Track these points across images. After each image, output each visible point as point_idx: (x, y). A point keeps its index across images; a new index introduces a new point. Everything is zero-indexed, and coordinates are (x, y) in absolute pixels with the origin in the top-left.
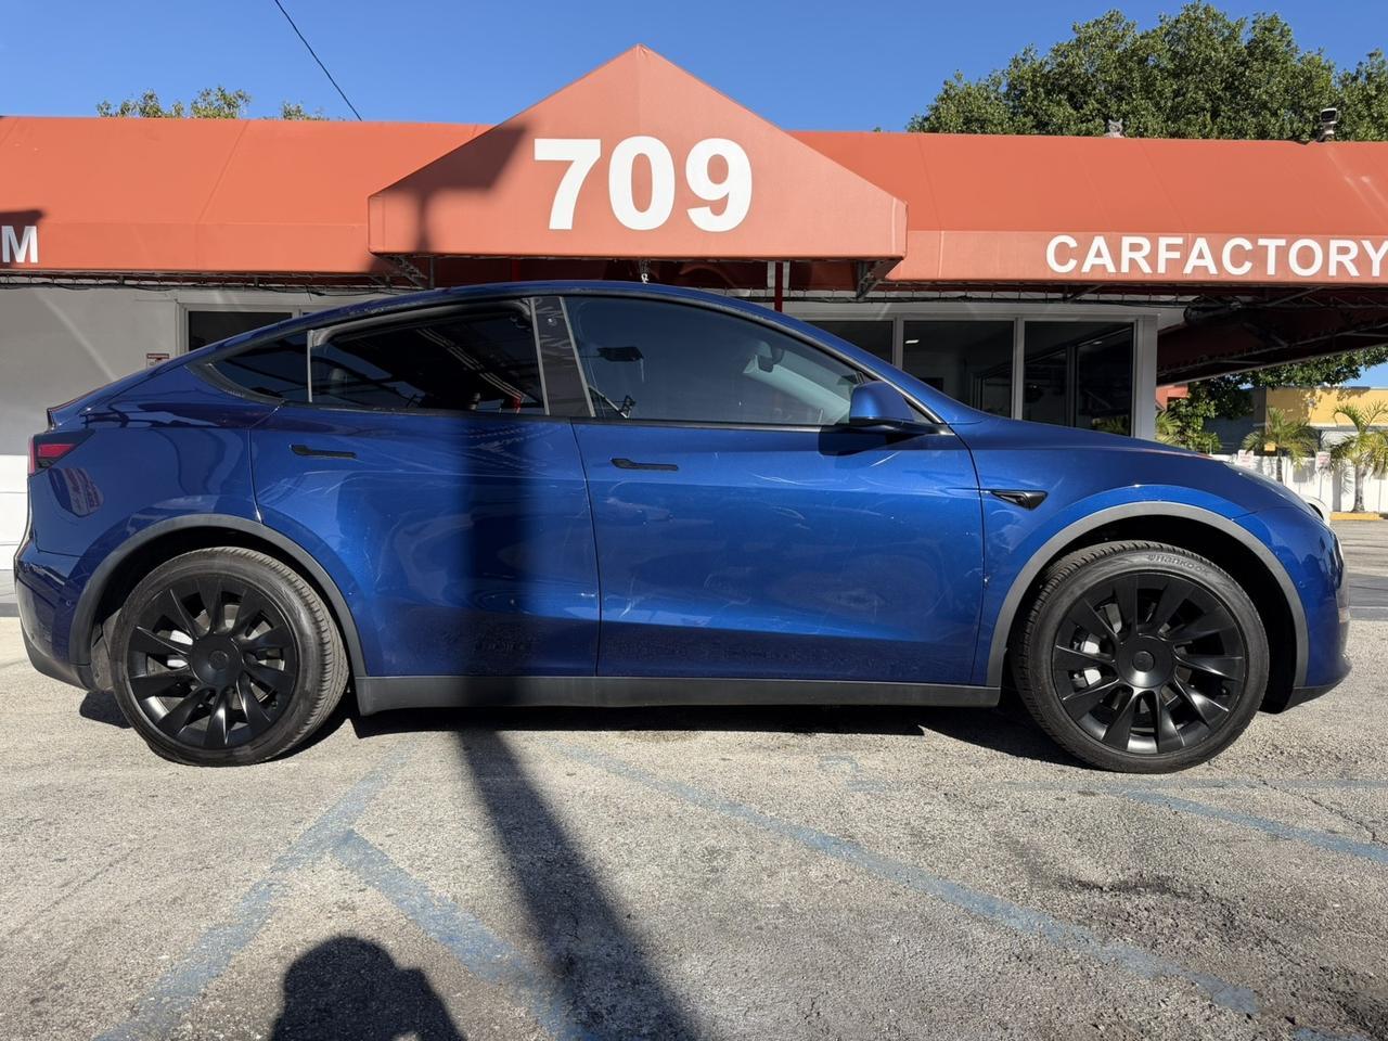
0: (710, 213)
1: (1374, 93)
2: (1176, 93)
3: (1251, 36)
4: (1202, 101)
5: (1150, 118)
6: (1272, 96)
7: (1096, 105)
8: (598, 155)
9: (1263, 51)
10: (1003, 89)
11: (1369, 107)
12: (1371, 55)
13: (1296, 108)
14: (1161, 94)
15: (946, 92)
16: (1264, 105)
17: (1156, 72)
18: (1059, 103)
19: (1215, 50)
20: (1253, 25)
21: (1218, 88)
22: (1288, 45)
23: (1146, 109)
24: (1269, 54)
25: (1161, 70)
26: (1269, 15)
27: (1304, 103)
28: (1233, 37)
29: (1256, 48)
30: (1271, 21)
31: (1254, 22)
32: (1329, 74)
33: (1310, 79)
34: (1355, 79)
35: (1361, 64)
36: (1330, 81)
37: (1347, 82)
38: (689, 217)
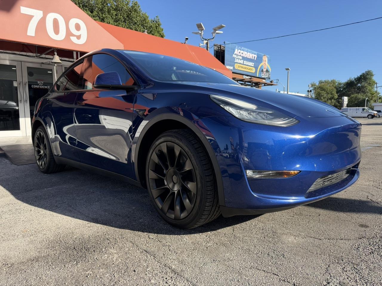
0: (76, 38)
1: (157, 26)
2: (116, 15)
3: (132, 5)
5: (110, 20)
6: (137, 21)
7: (97, 13)
8: (42, 16)
9: (134, 9)
12: (156, 17)
13: (142, 25)
14: (112, 14)
16: (136, 23)
17: (111, 8)
19: (125, 6)
21: (125, 16)
22: (140, 9)
23: (109, 17)
24: (135, 11)
25: (112, 8)
27: (144, 25)
28: (128, 4)
29: (133, 8)
30: (136, 2)
31: (132, 2)
32: (149, 19)
33: (145, 19)
34: (153, 21)
35: (154, 18)
36: (149, 21)
37: (152, 22)
38: (70, 38)
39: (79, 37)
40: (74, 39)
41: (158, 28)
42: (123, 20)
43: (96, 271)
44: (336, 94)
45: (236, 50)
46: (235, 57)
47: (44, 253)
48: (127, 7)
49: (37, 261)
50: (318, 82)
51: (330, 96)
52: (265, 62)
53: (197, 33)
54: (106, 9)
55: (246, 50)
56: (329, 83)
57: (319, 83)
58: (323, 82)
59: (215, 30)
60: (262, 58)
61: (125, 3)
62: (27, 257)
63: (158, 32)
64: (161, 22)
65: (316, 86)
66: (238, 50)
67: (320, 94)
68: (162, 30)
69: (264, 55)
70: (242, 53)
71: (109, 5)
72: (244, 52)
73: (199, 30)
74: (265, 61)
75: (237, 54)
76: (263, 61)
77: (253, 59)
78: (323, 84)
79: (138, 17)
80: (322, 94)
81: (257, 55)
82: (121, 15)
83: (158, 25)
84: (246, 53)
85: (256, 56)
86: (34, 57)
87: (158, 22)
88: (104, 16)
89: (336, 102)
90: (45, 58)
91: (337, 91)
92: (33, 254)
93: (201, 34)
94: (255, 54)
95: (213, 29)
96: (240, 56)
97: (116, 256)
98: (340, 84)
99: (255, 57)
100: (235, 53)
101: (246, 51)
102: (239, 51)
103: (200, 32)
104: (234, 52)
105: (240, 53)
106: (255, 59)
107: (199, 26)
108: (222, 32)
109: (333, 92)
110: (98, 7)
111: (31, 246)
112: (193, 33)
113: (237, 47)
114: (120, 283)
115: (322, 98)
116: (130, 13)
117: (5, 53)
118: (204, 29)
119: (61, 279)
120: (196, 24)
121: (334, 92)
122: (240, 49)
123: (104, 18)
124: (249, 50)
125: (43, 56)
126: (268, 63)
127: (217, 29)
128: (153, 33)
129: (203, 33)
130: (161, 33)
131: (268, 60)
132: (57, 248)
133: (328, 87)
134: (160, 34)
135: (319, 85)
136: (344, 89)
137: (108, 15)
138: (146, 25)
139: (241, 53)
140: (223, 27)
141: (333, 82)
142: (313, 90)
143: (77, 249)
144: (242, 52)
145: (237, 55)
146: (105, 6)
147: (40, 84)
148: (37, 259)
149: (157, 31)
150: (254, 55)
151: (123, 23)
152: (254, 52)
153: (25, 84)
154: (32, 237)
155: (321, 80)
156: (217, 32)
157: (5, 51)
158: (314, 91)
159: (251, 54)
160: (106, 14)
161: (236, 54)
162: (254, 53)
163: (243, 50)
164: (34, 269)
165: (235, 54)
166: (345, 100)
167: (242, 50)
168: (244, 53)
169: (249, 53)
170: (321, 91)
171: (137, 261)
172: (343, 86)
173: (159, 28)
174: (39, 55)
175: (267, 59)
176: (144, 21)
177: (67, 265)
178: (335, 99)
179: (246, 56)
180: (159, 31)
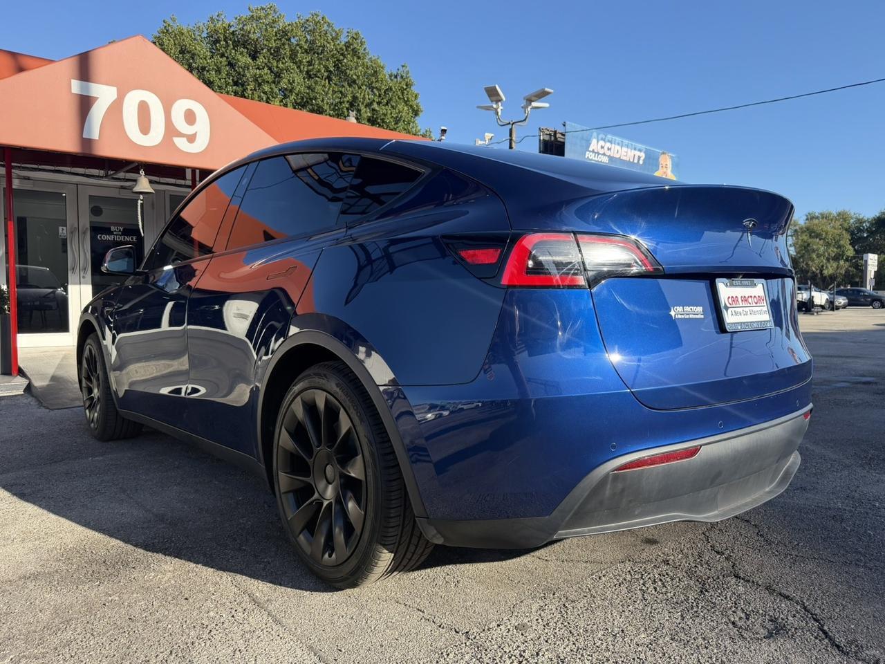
0: (186, 141)
1: (405, 87)
2: (310, 63)
3: (346, 40)
4: (323, 71)
5: (296, 75)
6: (358, 77)
8: (116, 97)
9: (351, 49)
10: (204, 35)
11: (403, 93)
12: (403, 66)
14: (301, 62)
15: (165, 27)
16: (354, 82)
17: (298, 48)
18: (241, 53)
19: (329, 43)
20: (347, 34)
21: (331, 65)
22: (364, 50)
24: (355, 52)
25: (301, 48)
26: (355, 31)
27: (373, 85)
28: (336, 38)
29: (349, 47)
30: (356, 34)
31: (348, 32)
32: (385, 72)
33: (376, 72)
34: (396, 77)
35: (398, 69)
36: (385, 76)
37: (393, 78)
38: (173, 142)
39: (191, 139)
40: (181, 143)
41: (405, 91)
42: (326, 74)
43: (125, 597)
44: (851, 247)
45: (594, 141)
46: (590, 158)
47: (50, 567)
48: (334, 45)
49: (36, 578)
50: (805, 218)
51: (834, 252)
52: (665, 170)
53: (488, 108)
54: (286, 51)
55: (617, 141)
56: (832, 220)
57: (807, 219)
58: (817, 218)
59: (530, 101)
60: (657, 159)
61: (331, 35)
62: (20, 572)
63: (406, 102)
64: (412, 77)
65: (797, 228)
66: (598, 142)
67: (808, 245)
68: (416, 96)
69: (663, 153)
70: (609, 149)
71: (293, 40)
72: (613, 145)
73: (492, 101)
74: (664, 166)
75: (596, 151)
76: (661, 166)
77: (636, 161)
78: (816, 221)
79: (360, 68)
80: (815, 247)
81: (645, 152)
82: (320, 64)
83: (407, 85)
84: (618, 148)
85: (643, 155)
86: (102, 177)
87: (407, 78)
88: (281, 65)
89: (850, 266)
90: (124, 179)
91: (852, 238)
92: (31, 568)
93: (496, 110)
94: (640, 150)
95: (524, 99)
96: (604, 154)
97: (169, 575)
98: (860, 221)
99: (639, 158)
100: (591, 149)
101: (618, 144)
102: (602, 143)
103: (495, 106)
104: (589, 147)
105: (602, 147)
106: (641, 162)
107: (492, 93)
108: (547, 105)
109: (842, 242)
110: (269, 46)
111: (32, 556)
112: (478, 107)
113: (595, 134)
114: (158, 614)
115: (814, 256)
116: (341, 57)
117: (41, 170)
118: (504, 99)
119: (64, 606)
120: (485, 89)
121: (846, 241)
122: (604, 140)
123: (282, 70)
124: (626, 142)
125: (121, 175)
126: (673, 171)
127: (533, 99)
128: (394, 105)
129: (501, 108)
130: (414, 103)
131: (672, 164)
132: (74, 560)
133: (830, 229)
134: (411, 106)
135: (805, 223)
136: (871, 233)
137: (292, 64)
138: (378, 85)
139: (606, 148)
140: (548, 93)
141: (843, 216)
142: (792, 236)
143: (109, 564)
144: (608, 145)
145: (596, 153)
146: (284, 44)
147: (115, 233)
148: (35, 577)
149: (404, 98)
150: (637, 153)
151: (325, 80)
152: (639, 146)
153: (84, 233)
154: (37, 542)
155: (811, 212)
156: (534, 104)
157: (40, 167)
158: (794, 238)
159: (629, 150)
160: (286, 62)
161: (593, 151)
162: (638, 148)
163: (611, 142)
164: (26, 591)
165: (590, 151)
166: (870, 262)
167: (609, 141)
168: (612, 149)
169: (625, 149)
170: (810, 240)
171: (201, 584)
172: (869, 227)
173: (408, 92)
174: (112, 172)
175: (669, 163)
176: (373, 75)
177: (80, 587)
178: (847, 260)
179: (618, 156)
180: (408, 100)
